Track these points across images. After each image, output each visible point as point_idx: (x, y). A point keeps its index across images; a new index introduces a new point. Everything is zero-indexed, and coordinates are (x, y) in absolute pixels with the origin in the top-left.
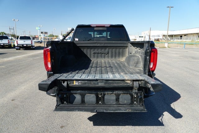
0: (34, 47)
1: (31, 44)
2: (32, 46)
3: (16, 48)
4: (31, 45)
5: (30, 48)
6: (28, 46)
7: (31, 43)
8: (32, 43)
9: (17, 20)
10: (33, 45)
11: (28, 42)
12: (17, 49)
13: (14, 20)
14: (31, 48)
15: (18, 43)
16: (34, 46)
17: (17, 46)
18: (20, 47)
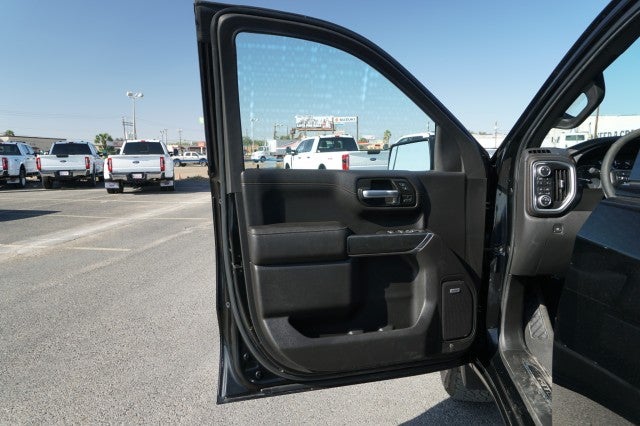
0: (171, 183)
1: (159, 173)
2: (164, 178)
3: (107, 185)
4: (159, 176)
5: (158, 184)
6: (149, 177)
7: (158, 168)
8: (163, 169)
9: (140, 95)
10: (167, 176)
11: (149, 164)
12: (111, 191)
13: (130, 95)
14: (162, 185)
15: (114, 169)
16: (172, 179)
17: (110, 180)
18: (122, 184)
